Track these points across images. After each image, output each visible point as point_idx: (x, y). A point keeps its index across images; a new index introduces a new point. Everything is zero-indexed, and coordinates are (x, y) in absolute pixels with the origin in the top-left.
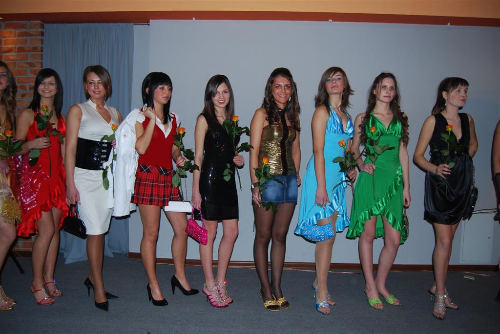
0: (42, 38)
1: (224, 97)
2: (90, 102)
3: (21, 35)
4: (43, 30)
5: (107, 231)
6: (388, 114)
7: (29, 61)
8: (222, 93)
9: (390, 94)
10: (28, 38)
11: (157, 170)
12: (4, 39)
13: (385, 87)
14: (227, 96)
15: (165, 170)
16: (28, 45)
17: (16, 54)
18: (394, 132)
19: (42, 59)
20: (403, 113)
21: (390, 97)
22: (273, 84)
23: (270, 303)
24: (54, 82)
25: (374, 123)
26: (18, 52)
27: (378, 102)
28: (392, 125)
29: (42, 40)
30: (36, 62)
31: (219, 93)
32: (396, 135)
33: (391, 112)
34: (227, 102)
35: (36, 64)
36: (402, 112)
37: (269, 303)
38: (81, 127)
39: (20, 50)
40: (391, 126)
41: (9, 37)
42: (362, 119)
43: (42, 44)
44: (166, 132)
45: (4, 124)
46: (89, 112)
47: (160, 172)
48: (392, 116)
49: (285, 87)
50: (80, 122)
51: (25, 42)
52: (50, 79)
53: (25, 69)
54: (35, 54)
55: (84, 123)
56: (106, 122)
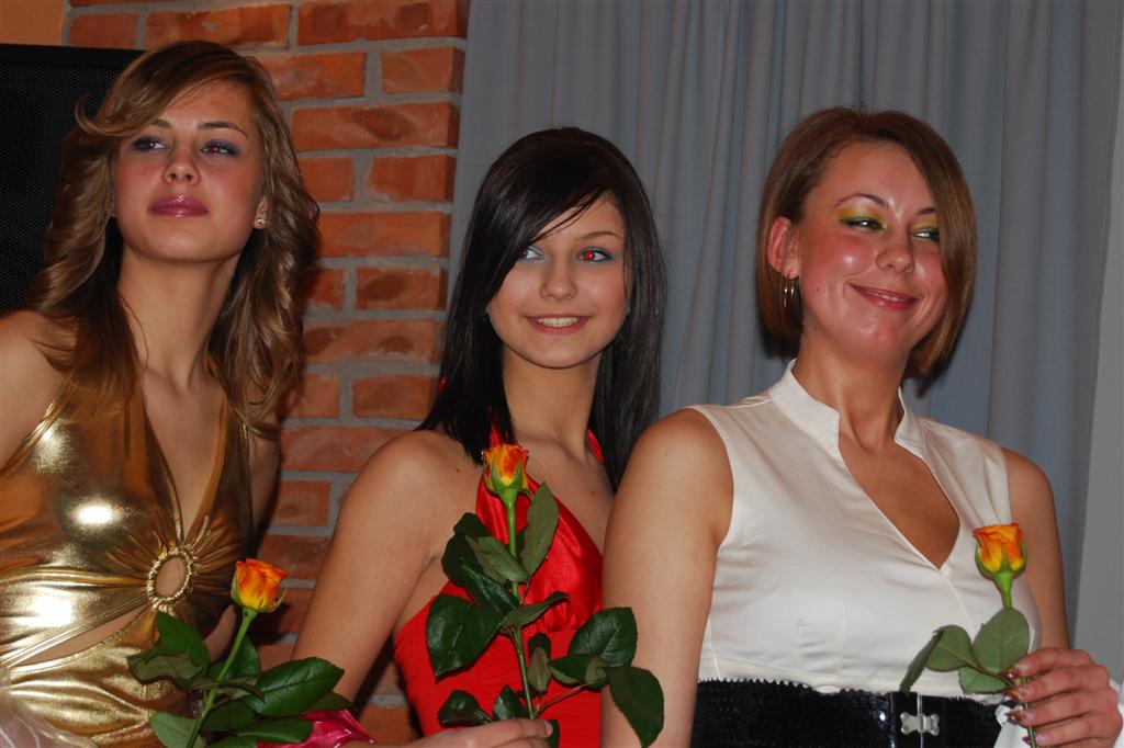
2: (789, 395)
7: (375, 97)
17: (297, 52)
19: (456, 85)
24: (612, 243)
26: (303, 41)
30: (411, 108)
35: (416, 120)
38: (717, 597)
39: (322, 25)
45: (196, 529)
46: (786, 478)
50: (714, 561)
52: (596, 221)
53: (344, 154)
54: (414, 54)
55: (745, 564)
56: (918, 556)
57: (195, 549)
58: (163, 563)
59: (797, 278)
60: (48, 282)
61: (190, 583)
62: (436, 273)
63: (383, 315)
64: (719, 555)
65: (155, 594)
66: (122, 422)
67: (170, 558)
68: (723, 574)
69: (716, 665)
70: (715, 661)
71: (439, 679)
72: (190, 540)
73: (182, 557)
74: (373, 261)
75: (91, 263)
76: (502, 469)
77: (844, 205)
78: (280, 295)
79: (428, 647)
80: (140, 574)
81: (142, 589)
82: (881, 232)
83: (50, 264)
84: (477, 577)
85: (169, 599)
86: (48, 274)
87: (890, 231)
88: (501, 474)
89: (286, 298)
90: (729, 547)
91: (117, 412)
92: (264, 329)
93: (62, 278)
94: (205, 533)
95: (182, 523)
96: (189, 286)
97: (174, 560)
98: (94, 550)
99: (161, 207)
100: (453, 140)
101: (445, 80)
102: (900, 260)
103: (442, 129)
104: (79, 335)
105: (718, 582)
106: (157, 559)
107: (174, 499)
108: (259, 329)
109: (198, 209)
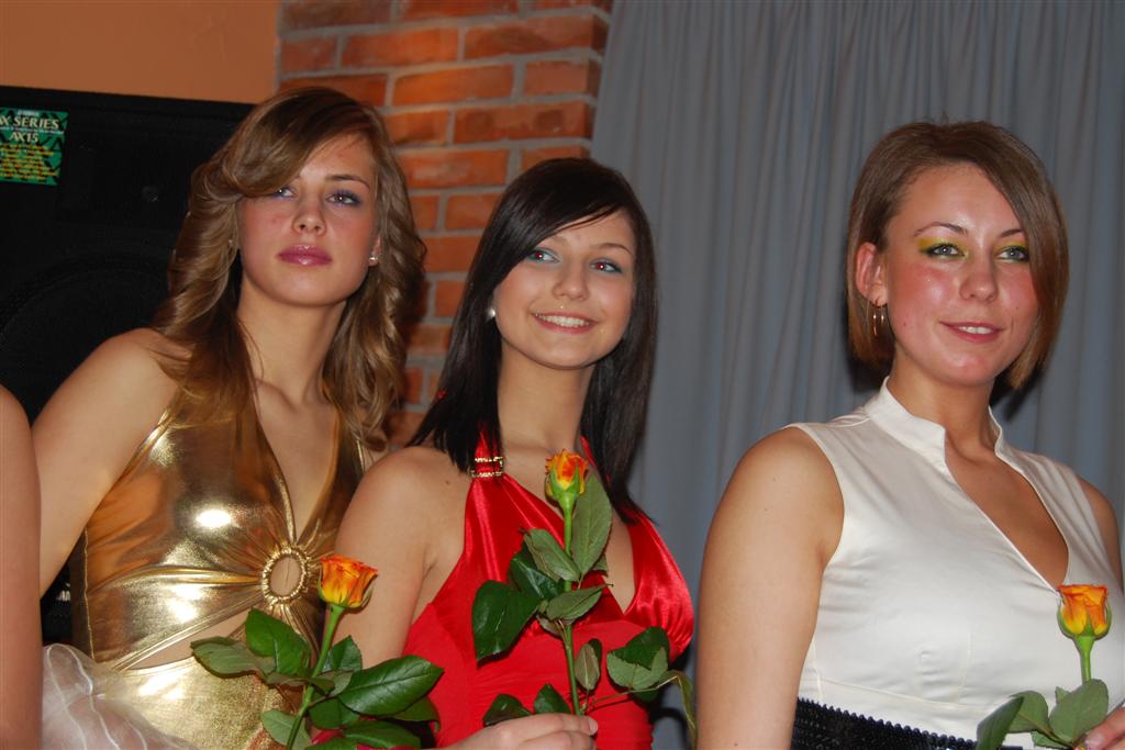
0: (598, 59)
3: (484, 46)
4: (602, 15)
10: (519, 62)
12: (394, 74)
16: (517, 98)
26: (458, 140)
29: (594, 70)
39: (475, 127)
41: (430, 60)
43: (593, 89)
45: (308, 531)
51: (501, 84)
55: (857, 584)
56: (1036, 576)
57: (308, 550)
58: (276, 561)
59: (885, 306)
60: (174, 310)
61: (304, 583)
64: (826, 572)
65: (271, 592)
66: (234, 428)
67: (283, 557)
68: (829, 593)
69: (819, 686)
70: (819, 681)
71: (481, 664)
72: (303, 540)
73: (295, 557)
75: (213, 295)
76: (561, 474)
77: (923, 235)
78: (385, 324)
79: (473, 633)
80: (255, 570)
81: (257, 587)
82: (963, 258)
83: (175, 293)
84: (529, 570)
85: (285, 598)
86: (174, 303)
87: (972, 259)
88: (559, 477)
89: (391, 329)
90: (837, 566)
91: (230, 419)
92: (369, 351)
93: (186, 306)
94: (317, 536)
95: (294, 524)
96: (304, 321)
97: (287, 559)
98: (208, 547)
99: (289, 256)
102: (982, 289)
104: (194, 351)
105: (823, 601)
106: (270, 558)
107: (287, 502)
108: (365, 352)
109: (321, 258)
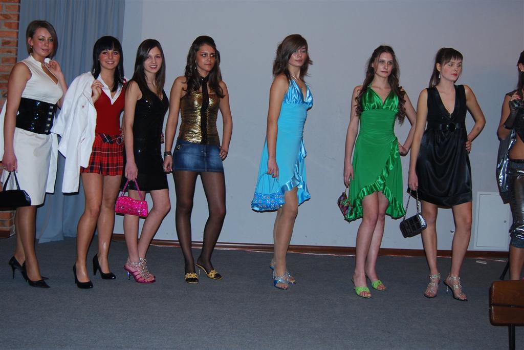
1: (156, 63)
2: (32, 59)
5: (42, 203)
6: (386, 88)
7: (5, 12)
8: (155, 57)
9: (387, 69)
11: (100, 138)
13: (383, 61)
14: (159, 61)
15: (109, 137)
18: (390, 107)
19: (19, 11)
20: (401, 87)
21: (387, 72)
22: (198, 52)
23: (190, 275)
25: (371, 95)
27: (376, 77)
28: (389, 99)
30: (11, 14)
31: (152, 57)
32: (393, 109)
33: (389, 86)
34: (159, 67)
35: (12, 16)
36: (399, 86)
37: (188, 276)
40: (387, 101)
42: (359, 91)
44: (112, 98)
47: (103, 140)
48: (390, 90)
49: (210, 55)
50: (27, 82)
54: (12, 5)
56: (54, 83)
59: (32, 46)
62: (16, 41)
63: (7, 47)
74: (4, 38)
77: (38, 37)
82: (44, 41)
90: (30, 81)
100: (18, 20)
101: (17, 10)
103: (17, 18)
